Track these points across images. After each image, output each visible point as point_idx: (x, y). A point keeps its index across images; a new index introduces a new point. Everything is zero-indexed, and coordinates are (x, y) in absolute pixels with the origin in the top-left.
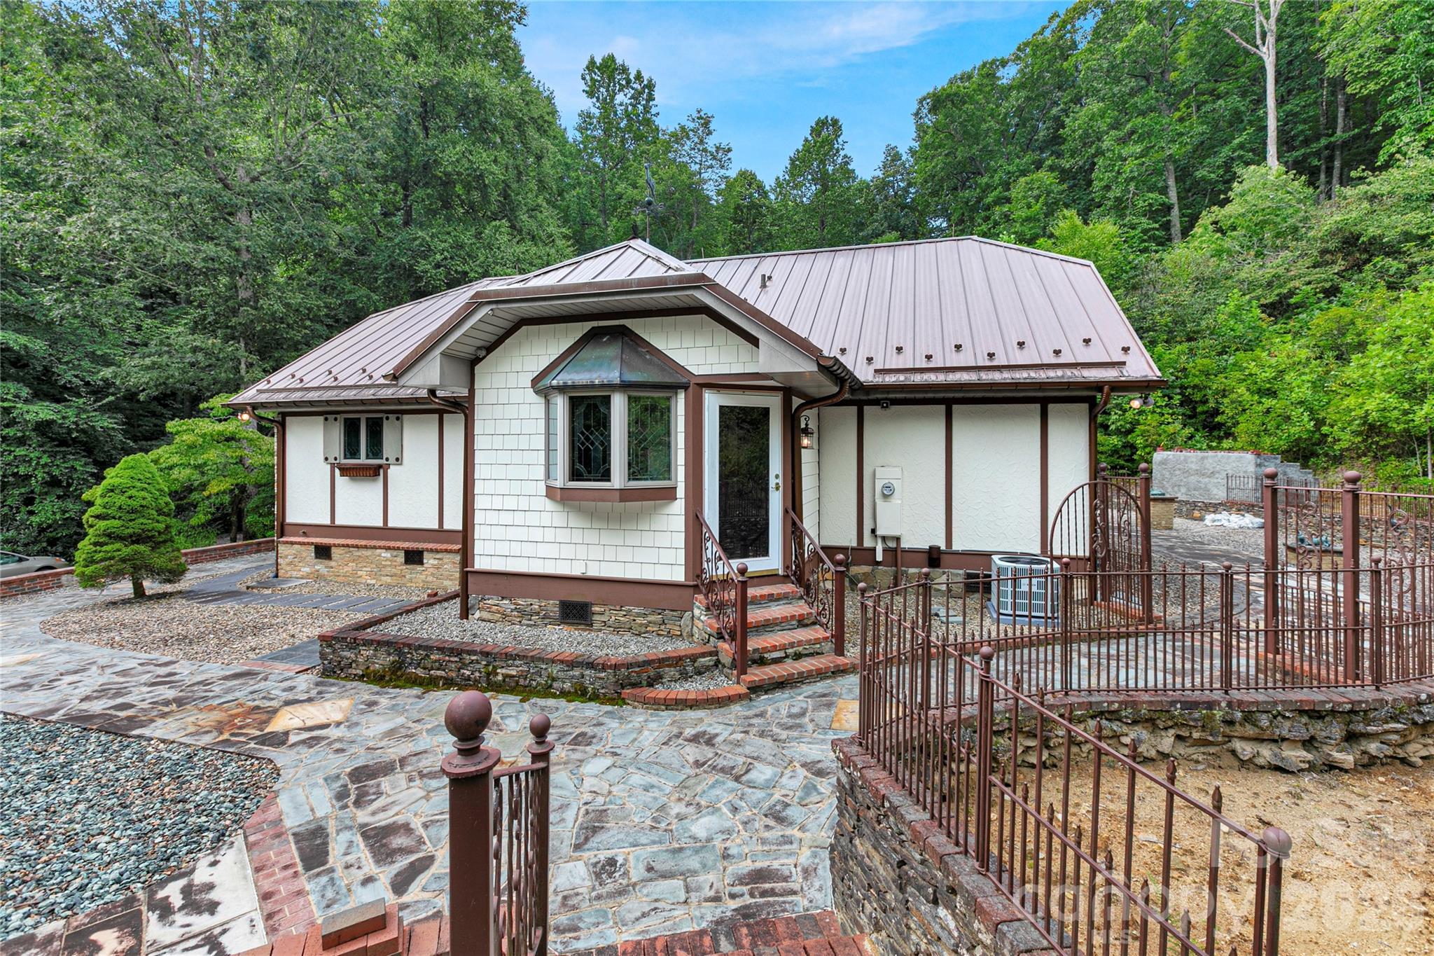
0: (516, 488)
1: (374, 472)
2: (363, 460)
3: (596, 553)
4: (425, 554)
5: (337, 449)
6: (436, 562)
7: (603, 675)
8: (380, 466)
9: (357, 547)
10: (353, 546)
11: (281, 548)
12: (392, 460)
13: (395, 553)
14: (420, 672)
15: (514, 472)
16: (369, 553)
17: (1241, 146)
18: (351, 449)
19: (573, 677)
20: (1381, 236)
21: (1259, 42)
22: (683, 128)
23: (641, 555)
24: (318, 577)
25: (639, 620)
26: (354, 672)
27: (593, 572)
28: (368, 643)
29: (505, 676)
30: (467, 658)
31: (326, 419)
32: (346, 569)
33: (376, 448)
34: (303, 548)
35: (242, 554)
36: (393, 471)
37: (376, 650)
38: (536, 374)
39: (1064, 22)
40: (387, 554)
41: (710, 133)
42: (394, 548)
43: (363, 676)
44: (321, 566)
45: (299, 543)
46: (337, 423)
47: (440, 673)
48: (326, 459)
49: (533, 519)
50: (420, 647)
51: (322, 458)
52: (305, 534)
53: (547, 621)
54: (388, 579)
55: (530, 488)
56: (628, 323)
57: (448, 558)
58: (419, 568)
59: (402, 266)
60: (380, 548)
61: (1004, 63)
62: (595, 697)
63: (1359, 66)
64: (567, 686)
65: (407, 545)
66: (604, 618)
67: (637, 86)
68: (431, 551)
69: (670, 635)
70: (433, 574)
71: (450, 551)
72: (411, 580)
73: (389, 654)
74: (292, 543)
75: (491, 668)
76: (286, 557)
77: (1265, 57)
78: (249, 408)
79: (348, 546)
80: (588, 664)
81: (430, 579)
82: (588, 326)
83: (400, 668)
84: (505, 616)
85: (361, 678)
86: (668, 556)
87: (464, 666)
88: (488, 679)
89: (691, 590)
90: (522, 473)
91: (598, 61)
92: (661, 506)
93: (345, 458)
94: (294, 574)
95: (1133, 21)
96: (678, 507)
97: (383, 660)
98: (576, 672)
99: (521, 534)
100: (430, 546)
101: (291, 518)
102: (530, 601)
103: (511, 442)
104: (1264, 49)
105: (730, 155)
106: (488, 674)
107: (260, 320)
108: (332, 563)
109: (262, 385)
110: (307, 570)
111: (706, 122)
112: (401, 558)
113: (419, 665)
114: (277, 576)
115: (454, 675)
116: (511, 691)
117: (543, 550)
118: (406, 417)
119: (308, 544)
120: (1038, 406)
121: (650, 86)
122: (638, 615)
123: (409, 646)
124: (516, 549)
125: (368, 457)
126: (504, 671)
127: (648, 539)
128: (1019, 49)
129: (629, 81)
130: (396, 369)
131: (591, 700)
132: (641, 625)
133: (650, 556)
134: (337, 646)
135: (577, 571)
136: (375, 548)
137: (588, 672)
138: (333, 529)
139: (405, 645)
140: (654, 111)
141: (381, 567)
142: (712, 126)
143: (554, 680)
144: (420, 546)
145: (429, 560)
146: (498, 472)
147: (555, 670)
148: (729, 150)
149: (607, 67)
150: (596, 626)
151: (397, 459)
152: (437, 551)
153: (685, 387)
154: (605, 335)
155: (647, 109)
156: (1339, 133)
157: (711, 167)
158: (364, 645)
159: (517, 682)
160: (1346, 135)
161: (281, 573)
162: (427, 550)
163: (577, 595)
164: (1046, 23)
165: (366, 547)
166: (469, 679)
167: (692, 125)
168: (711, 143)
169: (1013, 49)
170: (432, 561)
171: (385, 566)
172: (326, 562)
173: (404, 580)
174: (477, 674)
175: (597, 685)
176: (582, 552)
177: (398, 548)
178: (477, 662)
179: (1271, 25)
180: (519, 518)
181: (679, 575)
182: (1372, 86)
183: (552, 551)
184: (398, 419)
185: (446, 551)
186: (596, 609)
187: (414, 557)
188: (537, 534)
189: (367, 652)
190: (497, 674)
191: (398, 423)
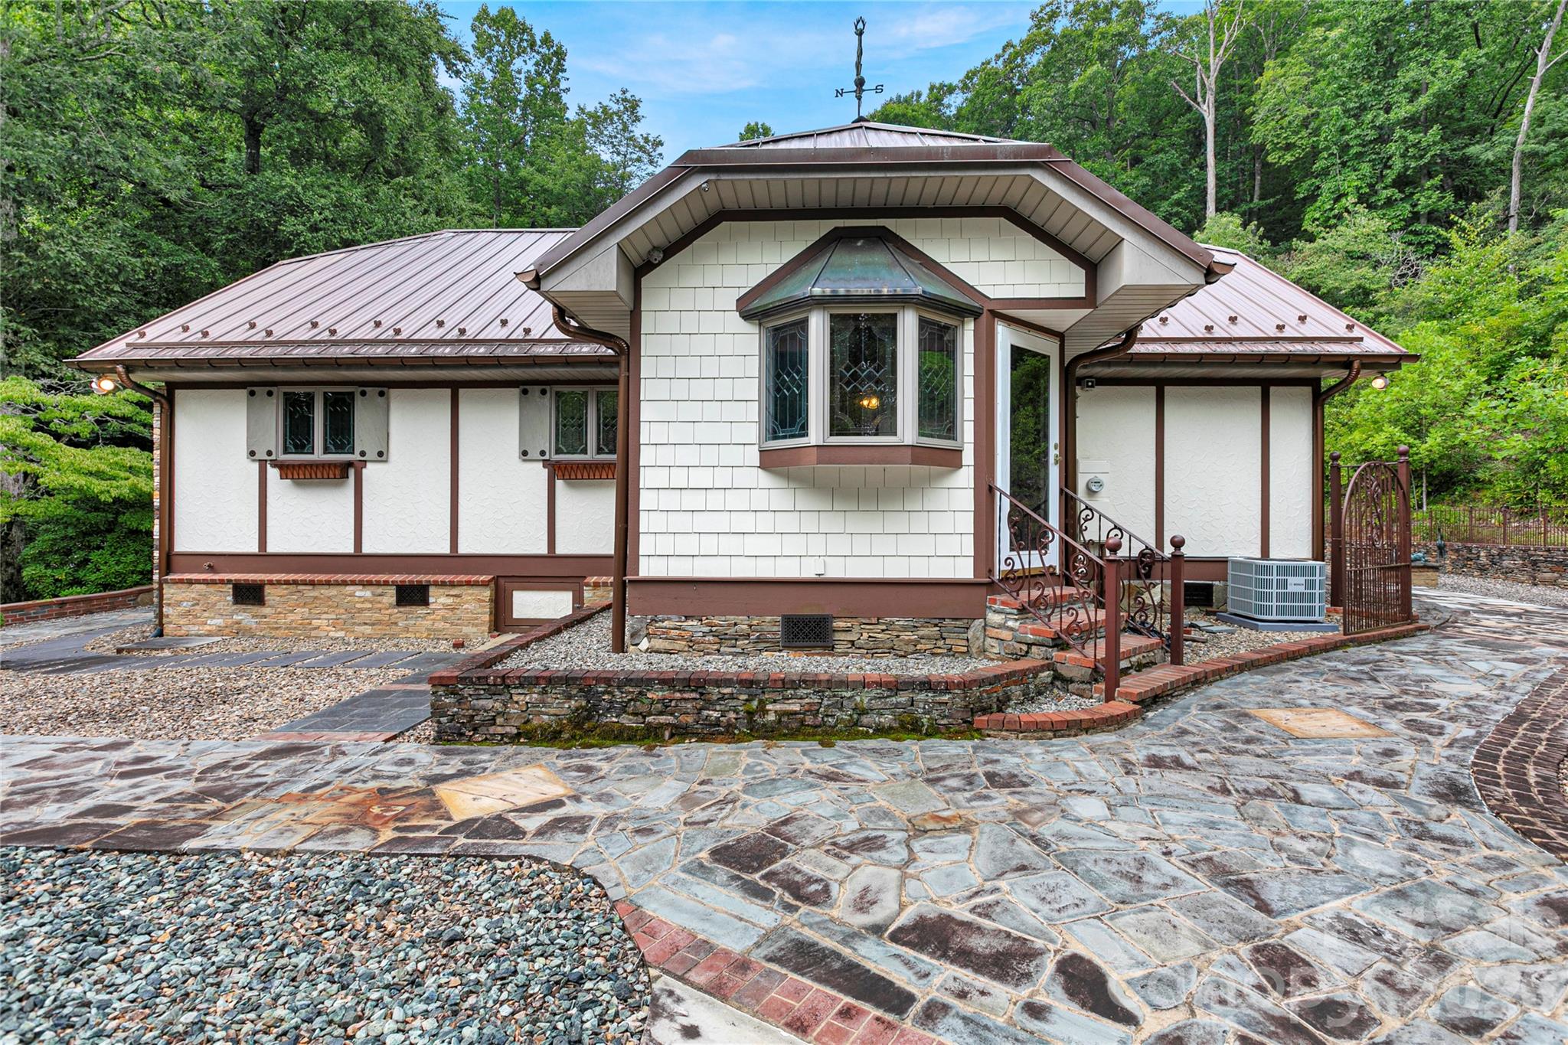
0: (710, 455)
1: (337, 473)
2: (318, 454)
3: (839, 545)
4: (432, 590)
5: (272, 437)
6: (450, 600)
7: (946, 698)
8: (350, 464)
9: (312, 583)
10: (304, 583)
11: (169, 591)
12: (371, 454)
13: (380, 590)
14: (627, 720)
15: (704, 433)
16: (333, 591)
17: (1178, 203)
18: (297, 434)
19: (897, 705)
20: (1338, 289)
21: (1200, 99)
22: (605, 109)
23: (908, 545)
24: (239, 632)
25: (907, 636)
26: (500, 730)
27: (835, 571)
28: (528, 682)
29: (780, 714)
30: (714, 692)
31: (252, 393)
32: (291, 617)
33: (341, 433)
34: (212, 589)
35: (35, 619)
36: (370, 472)
37: (544, 692)
38: (743, 291)
39: (1017, 54)
40: (367, 593)
41: (637, 119)
42: (378, 584)
43: (518, 735)
44: (245, 616)
45: (206, 582)
46: (273, 400)
47: (663, 719)
48: (252, 453)
49: (735, 500)
50: (629, 681)
51: (245, 453)
52: (212, 569)
53: (761, 646)
54: (368, 630)
55: (734, 455)
56: (890, 223)
57: (468, 593)
58: (421, 611)
59: (256, 225)
60: (353, 583)
61: (951, 90)
62: (934, 731)
63: (1278, 136)
64: (887, 719)
65: (398, 578)
66: (853, 637)
67: (544, 50)
68: (443, 584)
69: (951, 653)
70: (444, 619)
71: (476, 584)
72: (407, 629)
73: (570, 697)
74: (190, 582)
75: (755, 703)
76: (179, 603)
77: (1206, 115)
78: (120, 368)
79: (295, 583)
80: (922, 683)
81: (440, 625)
82: (827, 226)
83: (589, 718)
84: (691, 642)
85: (514, 739)
86: (951, 545)
87: (710, 704)
88: (751, 721)
89: (984, 590)
90: (721, 433)
91: (493, 12)
92: (942, 476)
93: (286, 451)
94: (194, 629)
95: (1085, 62)
96: (965, 476)
97: (558, 707)
98: (903, 698)
99: (721, 522)
100: (440, 578)
101: (185, 542)
102: (732, 619)
103: (702, 390)
104: (1205, 107)
105: (660, 150)
106: (750, 714)
107: (40, 274)
108: (266, 610)
109: (133, 337)
110: (219, 622)
111: (632, 106)
112: (390, 596)
113: (624, 710)
114: (161, 634)
115: (690, 719)
116: (793, 735)
117: (753, 545)
118: (394, 393)
119: (222, 582)
120: (1259, 389)
121: (560, 54)
122: (905, 629)
123: (608, 681)
124: (709, 544)
125: (326, 451)
126: (778, 707)
127: (919, 523)
128: (967, 77)
129: (532, 45)
130: (541, 264)
131: (929, 735)
132: (908, 642)
133: (925, 545)
134: (467, 692)
135: (809, 572)
136: (344, 583)
137: (922, 696)
138: (263, 558)
139: (599, 680)
140: (563, 85)
141: (353, 612)
142: (641, 111)
143: (864, 712)
144: (423, 578)
145: (438, 598)
146: (678, 433)
147: (864, 698)
148: (661, 144)
149: (506, 21)
150: (840, 648)
151: (380, 454)
152: (452, 585)
153: (976, 314)
154: (858, 238)
155: (555, 82)
156: (1256, 200)
157: (639, 160)
158: (521, 686)
159: (802, 722)
160: (1263, 203)
161: (168, 629)
162: (436, 584)
163: (808, 606)
164: (1000, 51)
165: (328, 583)
166: (717, 723)
167: (615, 107)
168: (638, 130)
169: (962, 76)
170: (442, 600)
171: (361, 610)
172: (256, 609)
173: (395, 629)
174: (732, 715)
175: (935, 714)
176: (817, 545)
177: (386, 583)
178: (732, 697)
179: (1211, 83)
180: (715, 500)
181: (965, 570)
182: (1289, 158)
183: (771, 545)
184: (382, 394)
185: (468, 584)
186: (839, 624)
187: (412, 596)
188: (746, 522)
189: (522, 698)
190: (766, 712)
191: (381, 400)
